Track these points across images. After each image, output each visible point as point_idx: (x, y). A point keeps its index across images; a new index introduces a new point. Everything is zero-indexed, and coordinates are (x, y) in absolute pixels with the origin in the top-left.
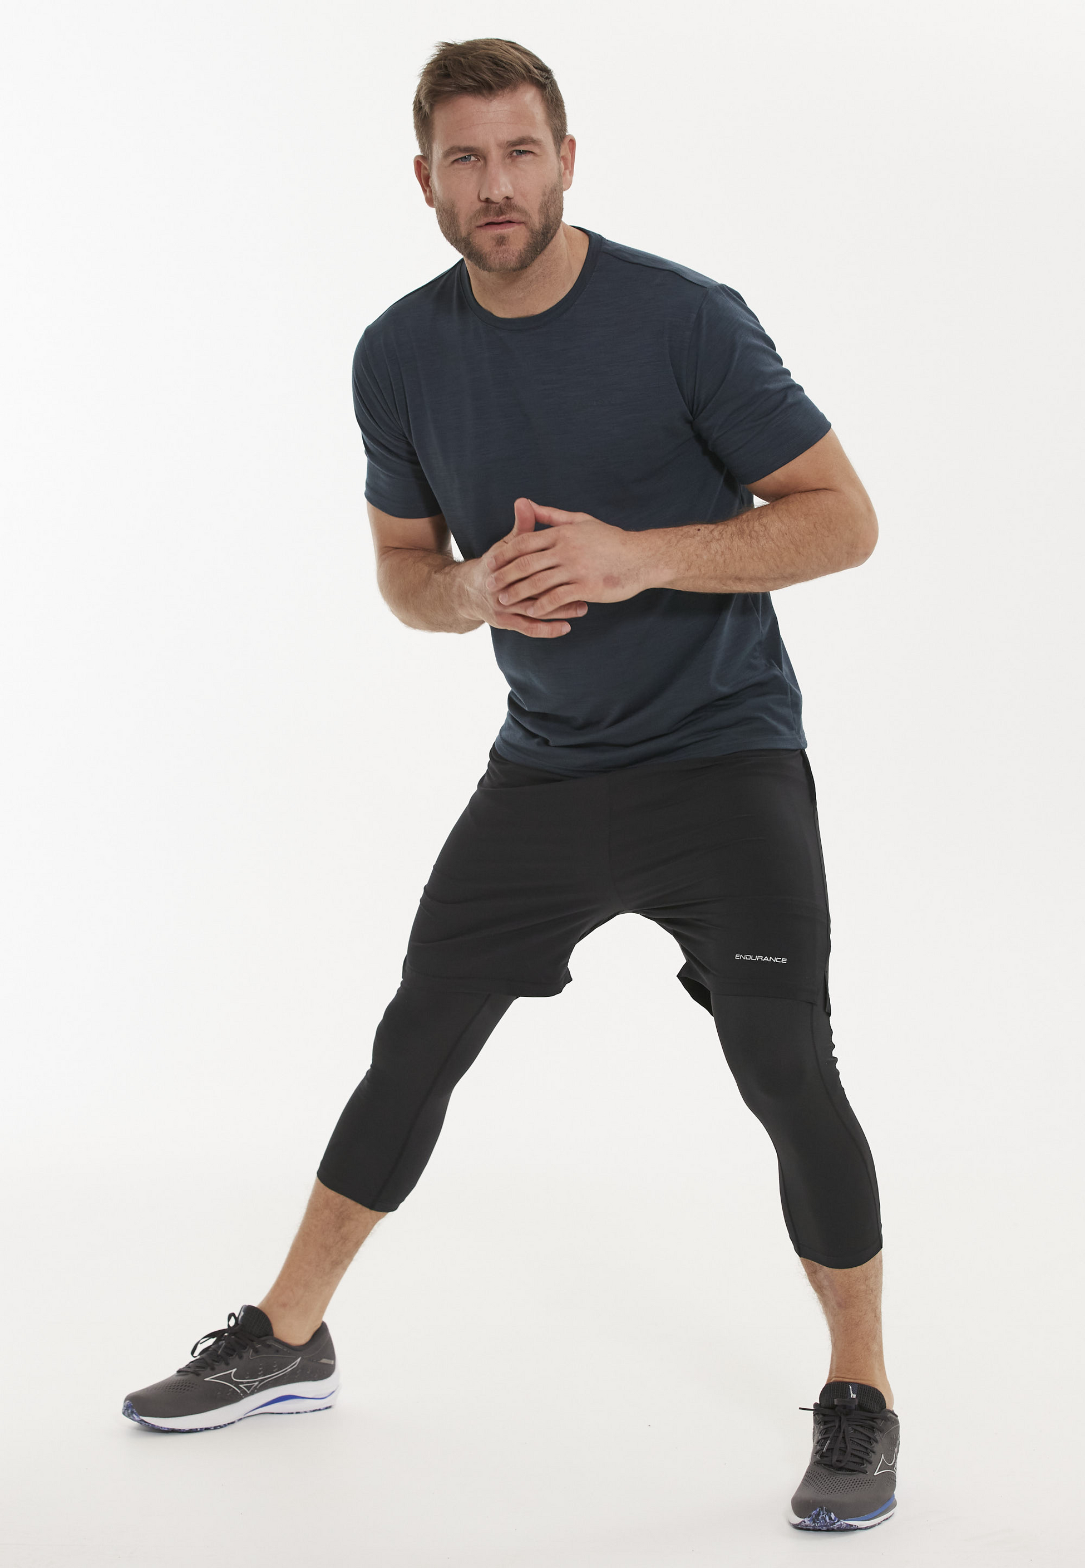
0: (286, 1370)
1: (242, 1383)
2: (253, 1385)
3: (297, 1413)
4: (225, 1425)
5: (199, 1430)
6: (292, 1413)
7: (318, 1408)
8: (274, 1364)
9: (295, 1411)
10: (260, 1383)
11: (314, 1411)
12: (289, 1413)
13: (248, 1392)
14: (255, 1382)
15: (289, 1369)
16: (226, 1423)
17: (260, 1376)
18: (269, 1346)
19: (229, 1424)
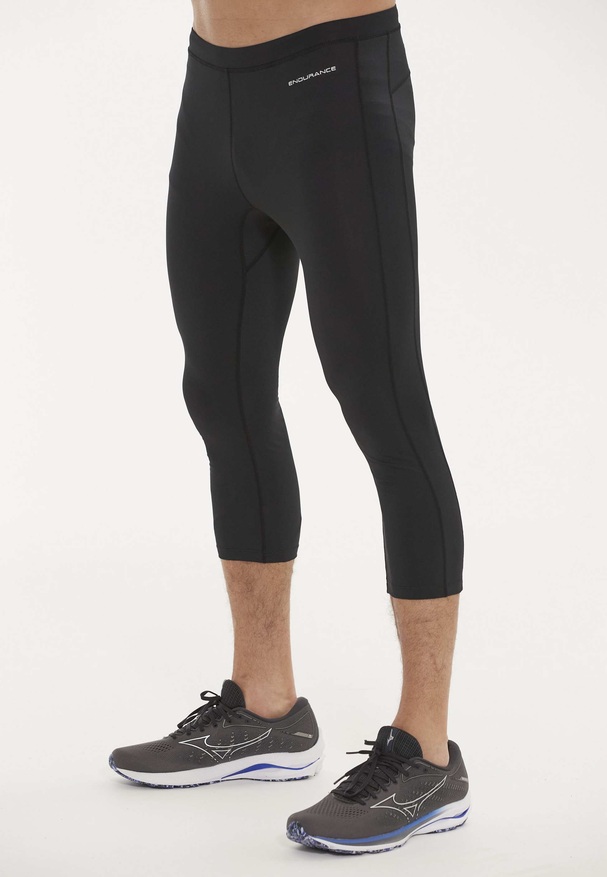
0: (257, 740)
1: (214, 749)
2: (227, 751)
3: (273, 781)
4: (196, 786)
5: (167, 786)
6: (269, 781)
7: (293, 777)
8: (246, 734)
9: (271, 779)
10: (232, 750)
11: (289, 780)
12: (265, 780)
13: (223, 758)
14: (227, 749)
15: (260, 739)
16: (197, 783)
17: (231, 743)
18: (240, 717)
19: (201, 785)
